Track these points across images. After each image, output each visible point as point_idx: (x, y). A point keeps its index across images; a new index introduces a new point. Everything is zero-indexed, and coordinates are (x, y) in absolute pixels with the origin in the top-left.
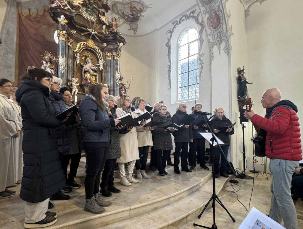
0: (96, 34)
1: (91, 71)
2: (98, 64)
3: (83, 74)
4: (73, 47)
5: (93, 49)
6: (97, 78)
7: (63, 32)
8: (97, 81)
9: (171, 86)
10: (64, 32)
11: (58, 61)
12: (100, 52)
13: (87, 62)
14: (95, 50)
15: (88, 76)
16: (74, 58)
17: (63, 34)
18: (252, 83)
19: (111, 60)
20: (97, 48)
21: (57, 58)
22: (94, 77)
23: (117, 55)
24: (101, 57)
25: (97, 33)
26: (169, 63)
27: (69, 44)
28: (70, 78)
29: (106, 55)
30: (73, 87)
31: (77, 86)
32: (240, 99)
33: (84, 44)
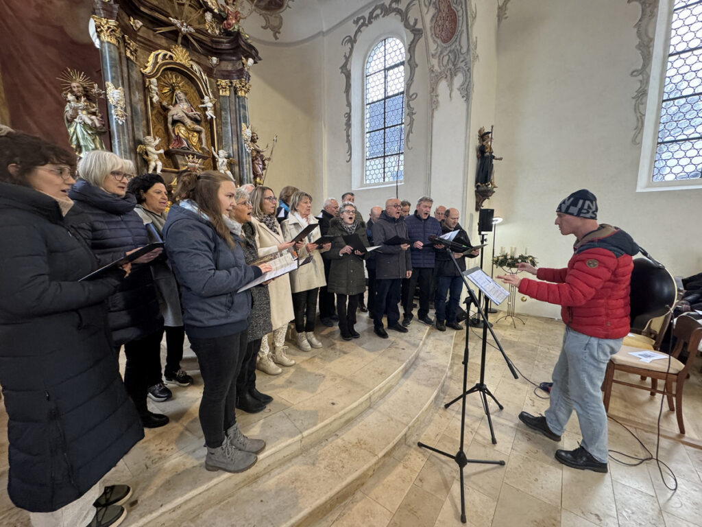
0: (191, 34)
1: (188, 122)
2: (203, 106)
3: (170, 126)
4: (140, 62)
5: (187, 69)
6: (203, 136)
7: (107, 21)
8: (202, 144)
9: (351, 155)
10: (112, 23)
11: (106, 94)
12: (205, 77)
13: (178, 100)
14: (192, 73)
15: (182, 131)
16: (146, 90)
17: (109, 28)
18: (501, 159)
19: (229, 97)
20: (196, 67)
21: (103, 87)
22: (195, 134)
23: (243, 87)
24: (207, 89)
25: (193, 30)
26: (348, 108)
27: (128, 54)
28: (140, 135)
29: (218, 85)
30: (150, 158)
31: (160, 155)
32: (480, 189)
33: (165, 55)
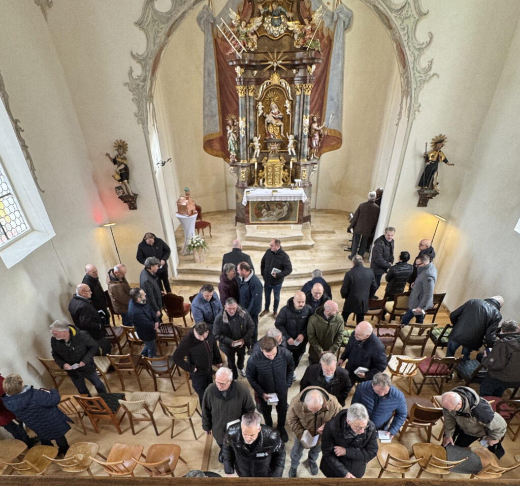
2: (286, 105)
3: (266, 127)
4: (255, 95)
5: (278, 86)
6: (282, 128)
8: (281, 134)
12: (288, 88)
13: (272, 108)
14: (280, 87)
16: (256, 110)
19: (301, 95)
20: (283, 82)
22: (278, 128)
23: (307, 89)
27: (250, 95)
29: (296, 88)
33: (267, 83)
